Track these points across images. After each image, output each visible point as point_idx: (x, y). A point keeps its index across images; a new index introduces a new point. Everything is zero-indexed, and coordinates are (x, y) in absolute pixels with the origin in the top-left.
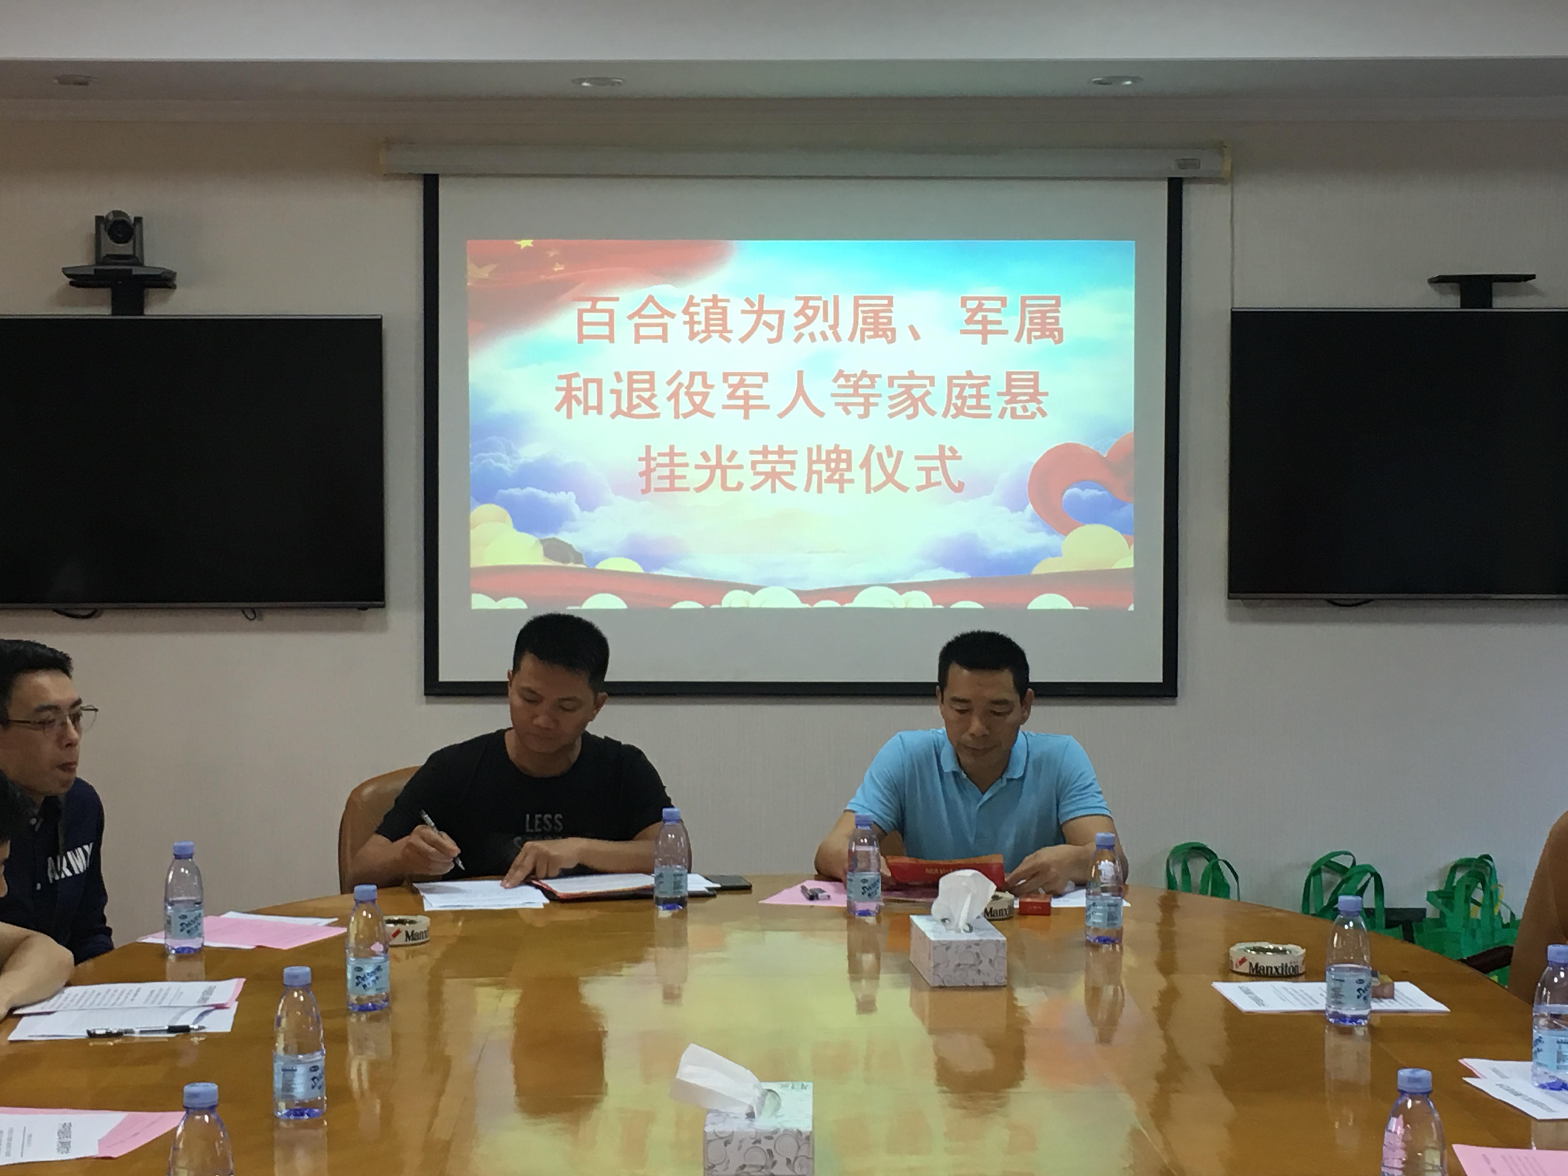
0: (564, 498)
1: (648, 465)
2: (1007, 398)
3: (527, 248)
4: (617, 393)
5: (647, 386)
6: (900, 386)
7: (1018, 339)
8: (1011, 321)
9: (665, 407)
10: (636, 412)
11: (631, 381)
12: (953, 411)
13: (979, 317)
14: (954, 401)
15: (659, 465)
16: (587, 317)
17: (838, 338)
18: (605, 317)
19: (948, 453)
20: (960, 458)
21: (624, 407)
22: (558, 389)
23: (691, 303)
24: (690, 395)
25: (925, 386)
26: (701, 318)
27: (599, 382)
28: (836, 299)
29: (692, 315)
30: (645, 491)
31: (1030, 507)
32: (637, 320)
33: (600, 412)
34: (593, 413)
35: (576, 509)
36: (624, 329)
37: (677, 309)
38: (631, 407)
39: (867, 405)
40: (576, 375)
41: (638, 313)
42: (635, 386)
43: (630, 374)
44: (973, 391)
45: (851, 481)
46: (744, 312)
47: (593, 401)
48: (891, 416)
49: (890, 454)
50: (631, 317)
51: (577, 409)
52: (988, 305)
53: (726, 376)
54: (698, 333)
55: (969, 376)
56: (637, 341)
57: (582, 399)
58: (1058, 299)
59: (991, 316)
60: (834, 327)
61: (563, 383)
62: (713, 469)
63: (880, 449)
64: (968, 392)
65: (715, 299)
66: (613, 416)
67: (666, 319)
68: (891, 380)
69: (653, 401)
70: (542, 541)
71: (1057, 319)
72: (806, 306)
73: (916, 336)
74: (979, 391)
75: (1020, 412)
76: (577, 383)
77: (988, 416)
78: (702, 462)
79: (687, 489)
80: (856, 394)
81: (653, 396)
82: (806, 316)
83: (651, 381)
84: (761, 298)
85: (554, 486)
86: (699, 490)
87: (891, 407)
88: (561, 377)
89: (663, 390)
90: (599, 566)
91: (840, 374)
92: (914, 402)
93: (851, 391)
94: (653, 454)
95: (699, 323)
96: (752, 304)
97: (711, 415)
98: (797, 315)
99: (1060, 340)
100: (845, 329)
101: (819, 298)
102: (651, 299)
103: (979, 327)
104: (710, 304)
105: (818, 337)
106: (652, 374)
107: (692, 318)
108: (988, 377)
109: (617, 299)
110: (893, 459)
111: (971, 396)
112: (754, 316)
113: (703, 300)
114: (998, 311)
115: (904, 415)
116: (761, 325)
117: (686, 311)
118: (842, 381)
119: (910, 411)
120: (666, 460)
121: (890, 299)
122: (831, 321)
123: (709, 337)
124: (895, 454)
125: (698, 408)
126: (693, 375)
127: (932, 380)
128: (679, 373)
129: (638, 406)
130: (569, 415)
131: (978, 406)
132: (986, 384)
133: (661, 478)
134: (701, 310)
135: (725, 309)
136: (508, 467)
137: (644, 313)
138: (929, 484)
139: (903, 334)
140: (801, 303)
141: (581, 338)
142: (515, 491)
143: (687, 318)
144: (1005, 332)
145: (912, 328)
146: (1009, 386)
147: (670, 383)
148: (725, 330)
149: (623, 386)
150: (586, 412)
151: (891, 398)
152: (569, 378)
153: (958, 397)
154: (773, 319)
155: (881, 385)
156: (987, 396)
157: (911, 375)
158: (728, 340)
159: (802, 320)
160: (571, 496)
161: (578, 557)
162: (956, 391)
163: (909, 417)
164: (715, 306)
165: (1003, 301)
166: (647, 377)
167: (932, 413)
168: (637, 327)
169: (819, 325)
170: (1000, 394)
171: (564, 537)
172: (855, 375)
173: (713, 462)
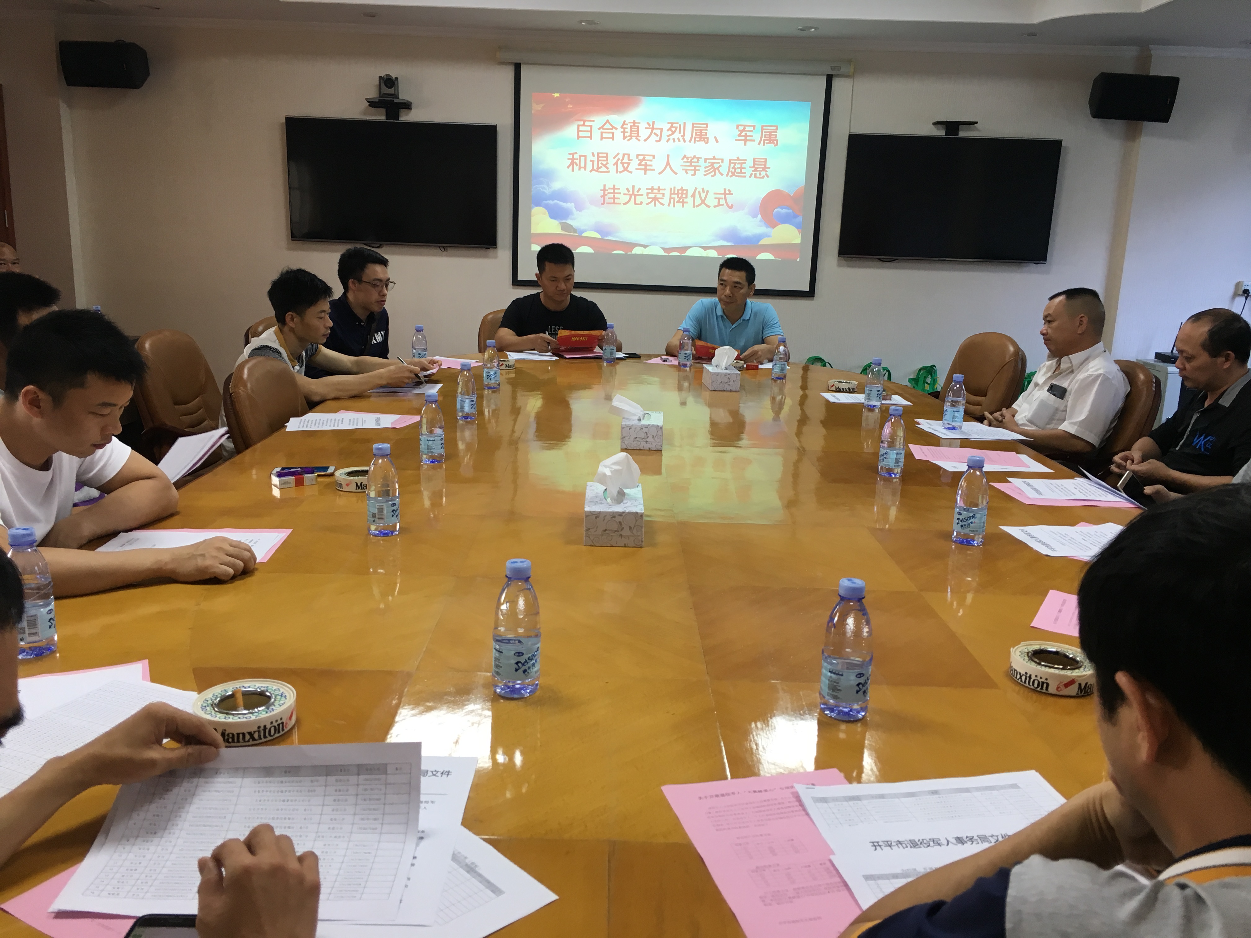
0: (570, 205)
1: (604, 193)
2: (753, 169)
3: (557, 97)
4: (593, 161)
5: (605, 159)
6: (709, 163)
7: (759, 144)
8: (757, 136)
9: (612, 168)
10: (600, 170)
11: (598, 157)
12: (730, 174)
13: (743, 134)
14: (731, 170)
15: (609, 193)
16: (581, 128)
17: (685, 141)
18: (589, 129)
19: (727, 192)
20: (732, 194)
21: (595, 168)
22: (569, 159)
23: (624, 123)
24: (623, 163)
25: (719, 163)
26: (628, 130)
27: (585, 156)
28: (685, 123)
29: (625, 129)
30: (603, 204)
31: (760, 216)
32: (602, 130)
33: (585, 169)
34: (582, 170)
35: (574, 210)
36: (596, 134)
37: (619, 126)
38: (598, 168)
39: (695, 170)
40: (576, 153)
41: (602, 127)
42: (600, 159)
43: (598, 154)
44: (739, 166)
45: (687, 203)
46: (646, 128)
47: (582, 165)
48: (705, 175)
49: (704, 192)
50: (599, 129)
51: (576, 168)
52: (747, 128)
53: (638, 156)
54: (627, 137)
55: (738, 159)
56: (601, 139)
57: (578, 163)
58: (777, 127)
59: (749, 134)
60: (683, 136)
61: (571, 157)
62: (631, 195)
63: (700, 189)
64: (737, 166)
65: (634, 122)
66: (591, 171)
67: (614, 130)
68: (706, 159)
69: (607, 165)
70: (560, 223)
71: (776, 136)
72: (672, 127)
73: (717, 141)
74: (741, 166)
75: (758, 175)
76: (576, 156)
77: (745, 177)
78: (627, 192)
79: (620, 204)
80: (691, 165)
81: (607, 163)
82: (672, 131)
83: (607, 157)
84: (654, 122)
85: (565, 201)
86: (624, 204)
87: (705, 171)
88: (570, 154)
89: (611, 161)
90: (583, 235)
91: (685, 156)
92: (715, 170)
93: (689, 164)
94: (607, 188)
95: (627, 132)
96: (649, 125)
97: (631, 172)
98: (668, 130)
99: (776, 145)
100: (687, 137)
101: (678, 123)
102: (608, 121)
103: (743, 138)
104: (632, 124)
105: (676, 140)
106: (607, 154)
107: (624, 130)
108: (746, 160)
109: (594, 121)
110: (705, 194)
111: (738, 168)
112: (650, 130)
113: (629, 123)
114: (751, 131)
115: (710, 175)
116: (653, 134)
117: (622, 127)
118: (685, 159)
119: (713, 173)
120: (612, 191)
121: (707, 124)
122: (682, 133)
123: (631, 139)
124: (706, 192)
125: (625, 169)
126: (624, 155)
127: (722, 160)
128: (618, 154)
129: (601, 167)
130: (573, 170)
131: (741, 172)
132: (745, 163)
133: (609, 198)
134: (628, 127)
135: (638, 127)
136: (547, 191)
137: (605, 127)
138: (719, 205)
139: (712, 140)
140: (670, 125)
141: (579, 137)
142: (551, 202)
143: (622, 130)
144: (754, 141)
145: (715, 138)
146: (754, 164)
147: (614, 158)
148: (638, 136)
149: (595, 159)
150: (579, 169)
151: (705, 168)
152: (573, 154)
153: (733, 168)
154: (658, 132)
155: (702, 162)
156: (745, 168)
157: (714, 158)
158: (639, 140)
159: (670, 132)
160: (573, 204)
161: (575, 230)
162: (732, 165)
163: (712, 176)
164: (634, 125)
165: (754, 127)
166: (605, 155)
167: (722, 175)
168: (602, 133)
169: (677, 135)
170: (750, 167)
171: (569, 222)
172: (691, 157)
173: (631, 192)
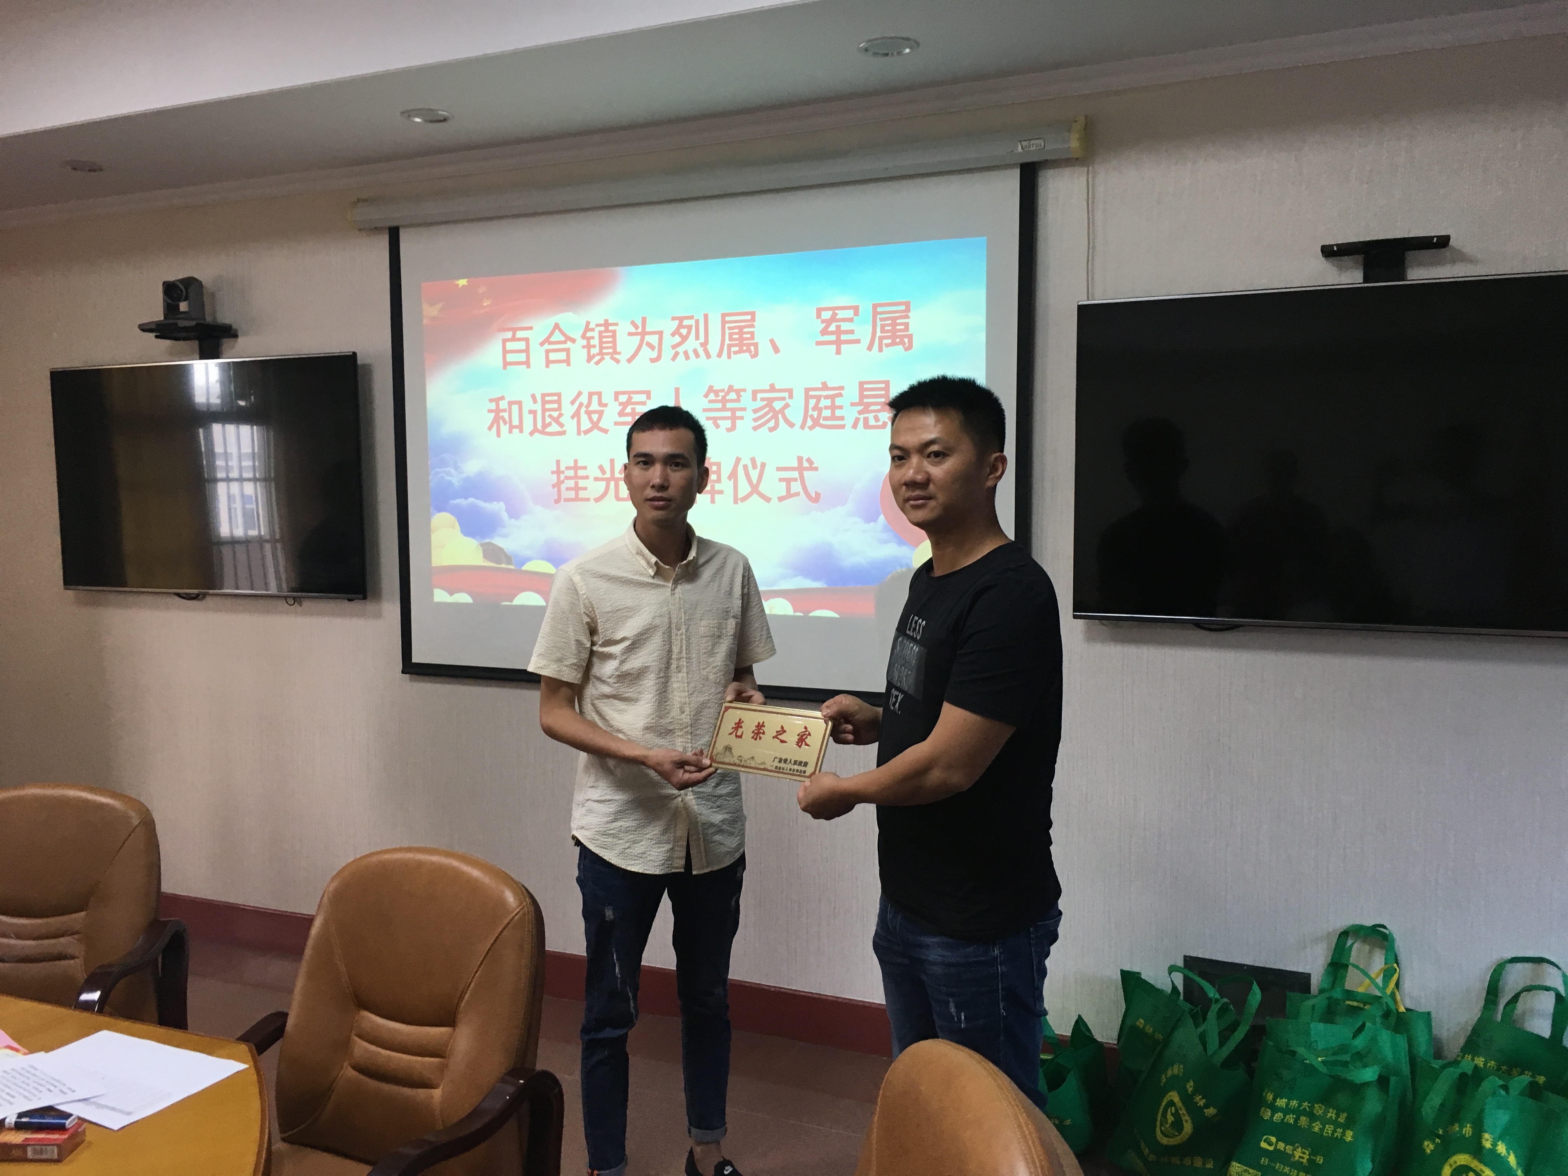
0: (498, 507)
1: (558, 477)
2: (861, 408)
3: (463, 286)
4: (533, 412)
5: (555, 406)
6: (762, 399)
7: (870, 348)
8: (863, 329)
9: (570, 425)
10: (548, 430)
11: (544, 402)
12: (809, 423)
13: (833, 328)
14: (810, 412)
15: (567, 478)
16: (510, 346)
17: (708, 356)
18: (522, 345)
19: (806, 464)
20: (816, 469)
21: (539, 426)
22: (490, 411)
23: (587, 328)
24: (589, 413)
25: (783, 399)
26: (595, 342)
27: (519, 403)
28: (706, 317)
29: (589, 339)
30: (557, 501)
31: (882, 518)
32: (547, 346)
33: (521, 431)
34: (516, 431)
35: (505, 516)
36: (538, 355)
37: (577, 334)
38: (545, 425)
39: (734, 419)
40: (503, 398)
41: (547, 341)
42: (548, 406)
43: (543, 396)
44: (828, 402)
45: (721, 492)
46: (630, 334)
47: (516, 422)
48: (755, 428)
49: (755, 467)
50: (542, 344)
51: (504, 428)
52: (841, 314)
53: (617, 394)
54: (594, 356)
55: (825, 387)
56: (547, 366)
57: (507, 420)
58: (907, 304)
59: (845, 326)
60: (704, 345)
61: (493, 406)
62: (608, 481)
63: (746, 461)
64: (824, 403)
65: (606, 324)
66: (531, 434)
67: (569, 344)
68: (755, 393)
69: (561, 420)
70: (482, 545)
71: (907, 325)
72: (680, 326)
73: (776, 350)
74: (833, 402)
75: (872, 422)
76: (503, 405)
77: (843, 427)
78: (600, 475)
79: (588, 500)
80: (724, 409)
81: (561, 415)
82: (681, 335)
83: (559, 402)
84: (644, 320)
85: (489, 498)
86: (597, 500)
87: (755, 420)
88: (491, 400)
89: (568, 410)
90: (525, 568)
91: (711, 389)
92: (776, 414)
93: (719, 405)
94: (562, 468)
95: (594, 346)
96: (636, 327)
97: (606, 431)
98: (673, 335)
99: (909, 348)
100: (714, 346)
101: (691, 317)
102: (557, 326)
103: (833, 338)
104: (602, 328)
105: (691, 354)
106: (559, 395)
107: (588, 342)
108: (842, 388)
109: (531, 328)
110: (757, 471)
111: (826, 408)
112: (639, 338)
113: (597, 325)
114: (851, 320)
115: (765, 428)
116: (644, 346)
117: (583, 336)
118: (712, 396)
119: (772, 424)
120: (571, 473)
121: (753, 314)
122: (702, 339)
123: (602, 359)
124: (759, 465)
125: (595, 426)
126: (591, 395)
127: (790, 392)
128: (580, 394)
129: (550, 424)
130: (498, 434)
131: (833, 417)
132: (840, 395)
133: (568, 489)
134: (596, 334)
135: (614, 332)
136: (455, 480)
137: (552, 339)
138: (789, 495)
139: (765, 348)
140: (677, 322)
141: (506, 364)
142: (461, 501)
143: (585, 342)
144: (858, 341)
145: (772, 342)
146: (862, 396)
147: (573, 403)
148: (615, 352)
149: (538, 407)
150: (510, 432)
151: (755, 411)
152: (497, 401)
153: (814, 409)
154: (653, 340)
155: (746, 397)
156: (841, 407)
157: (772, 389)
158: (618, 361)
159: (677, 339)
160: (502, 505)
161: (509, 559)
162: (812, 402)
163: (771, 430)
164: (607, 330)
165: (856, 309)
166: (556, 398)
167: (791, 425)
168: (547, 352)
169: (692, 344)
170: (853, 404)
171: (498, 541)
172: (723, 390)
173: (608, 475)
